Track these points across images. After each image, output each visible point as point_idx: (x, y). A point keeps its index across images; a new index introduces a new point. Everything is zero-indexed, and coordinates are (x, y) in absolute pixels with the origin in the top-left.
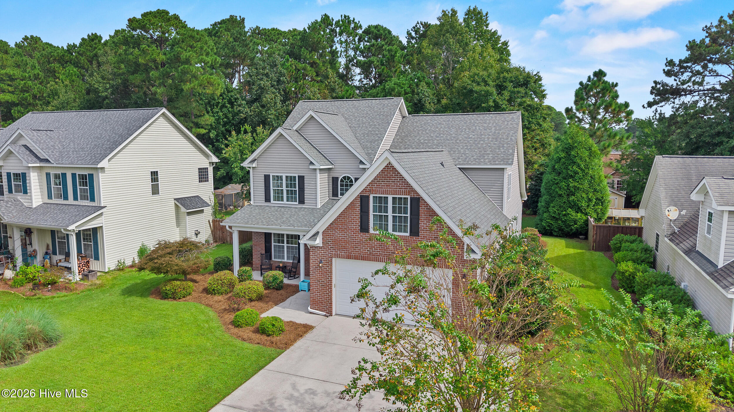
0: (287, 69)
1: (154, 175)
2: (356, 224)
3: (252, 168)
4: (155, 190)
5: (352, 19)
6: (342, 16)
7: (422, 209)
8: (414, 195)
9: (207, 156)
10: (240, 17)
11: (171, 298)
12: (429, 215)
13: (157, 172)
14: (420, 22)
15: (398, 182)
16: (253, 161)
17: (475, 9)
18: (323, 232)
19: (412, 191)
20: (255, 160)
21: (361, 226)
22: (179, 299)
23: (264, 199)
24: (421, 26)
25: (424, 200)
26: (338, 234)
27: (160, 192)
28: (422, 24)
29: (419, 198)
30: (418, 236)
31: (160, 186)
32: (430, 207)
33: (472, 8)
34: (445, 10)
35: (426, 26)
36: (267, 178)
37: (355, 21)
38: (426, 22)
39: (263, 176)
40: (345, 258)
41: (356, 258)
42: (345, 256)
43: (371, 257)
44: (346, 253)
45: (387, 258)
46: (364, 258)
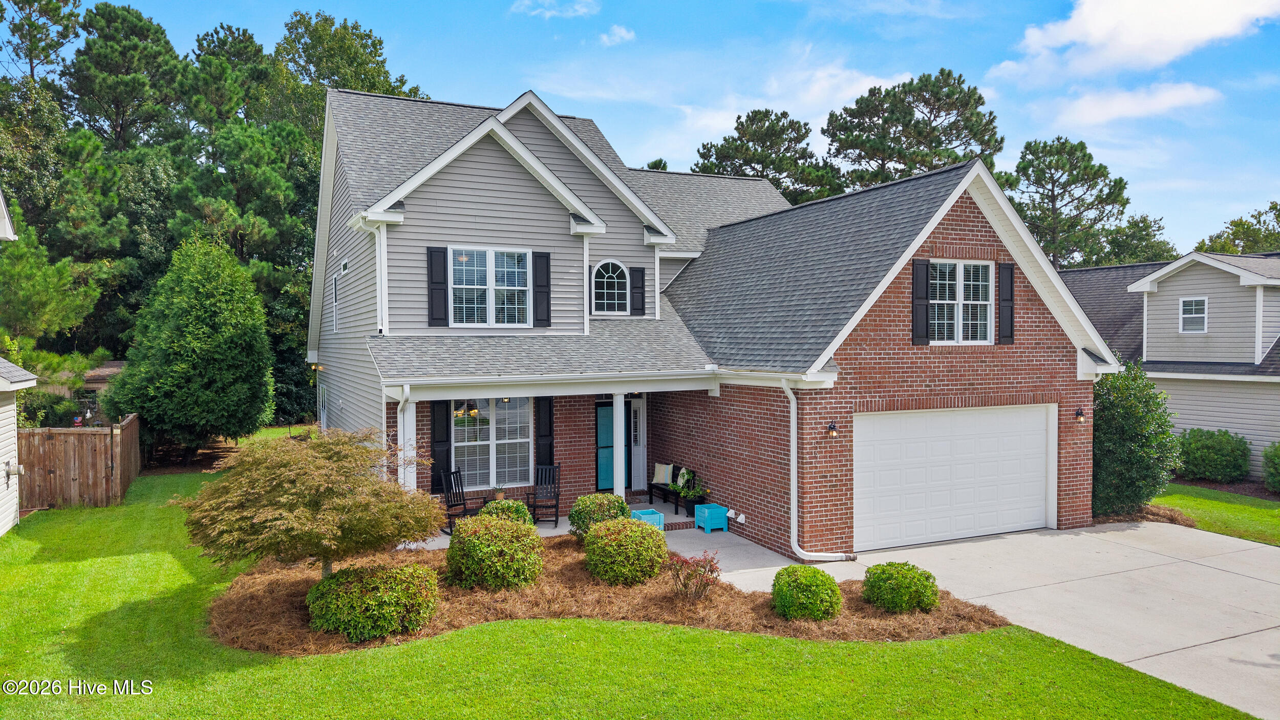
2: (903, 330)
3: (384, 229)
7: (1019, 289)
8: (1003, 259)
12: (1028, 300)
15: (979, 231)
16: (397, 206)
19: (1001, 251)
20: (401, 204)
21: (914, 330)
23: (426, 319)
25: (1019, 269)
26: (868, 355)
29: (1012, 266)
30: (1013, 343)
32: (1028, 282)
36: (435, 257)
39: (425, 251)
40: (882, 410)
41: (905, 406)
42: (882, 406)
43: (934, 399)
44: (884, 397)
45: (962, 398)
46: (922, 404)
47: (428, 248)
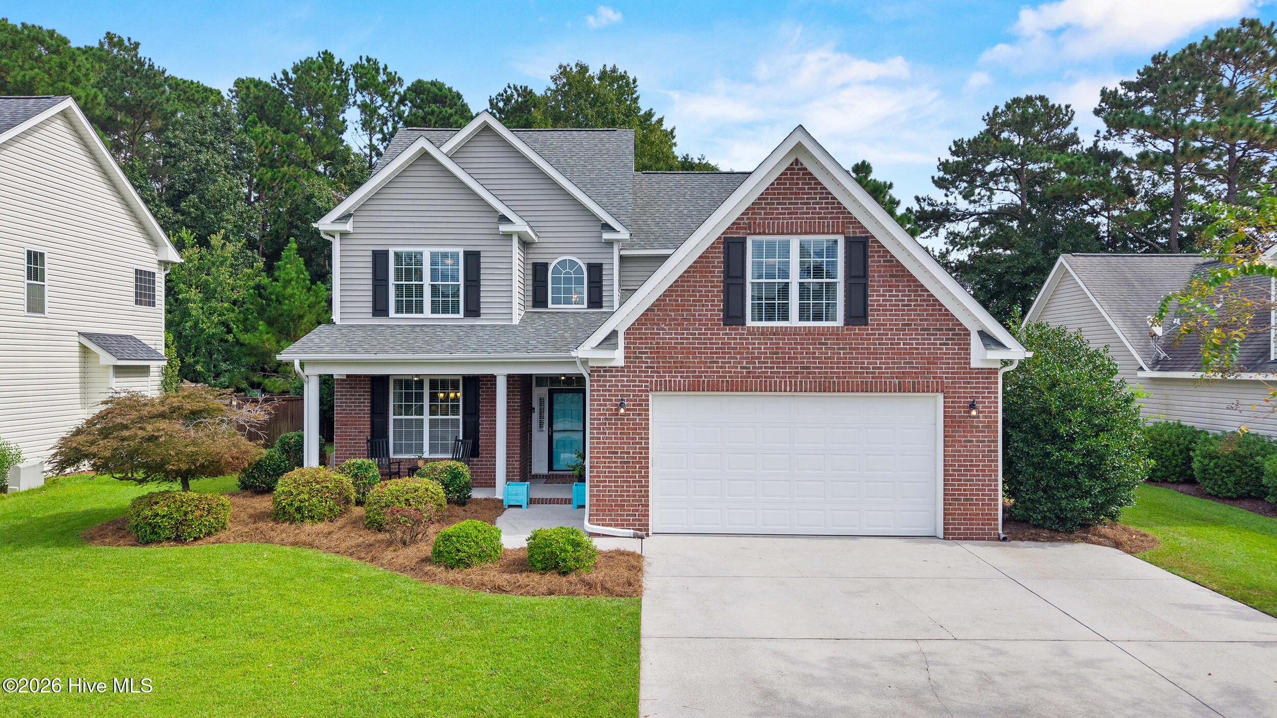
0: (256, 138)
1: (35, 260)
2: (714, 308)
3: (338, 237)
4: (36, 303)
5: (381, 66)
6: (361, 58)
7: (874, 263)
8: (854, 232)
9: (154, 243)
10: (129, 39)
11: (169, 539)
12: (891, 276)
13: (42, 255)
14: (512, 86)
15: (817, 203)
16: (345, 217)
17: (614, 70)
18: (628, 332)
19: (850, 223)
20: (350, 215)
21: (726, 310)
22: (196, 539)
23: (370, 310)
24: (515, 94)
25: (877, 242)
26: (667, 335)
27: (47, 310)
28: (515, 88)
29: (867, 237)
30: (866, 324)
31: (47, 293)
32: (892, 256)
33: (608, 69)
34: (565, 64)
35: (526, 93)
36: (379, 258)
37: (388, 70)
38: (524, 85)
39: (370, 253)
40: (684, 390)
41: (714, 388)
42: (684, 386)
43: (751, 382)
44: (688, 377)
45: (791, 382)
46: (734, 386)
47: (373, 251)
